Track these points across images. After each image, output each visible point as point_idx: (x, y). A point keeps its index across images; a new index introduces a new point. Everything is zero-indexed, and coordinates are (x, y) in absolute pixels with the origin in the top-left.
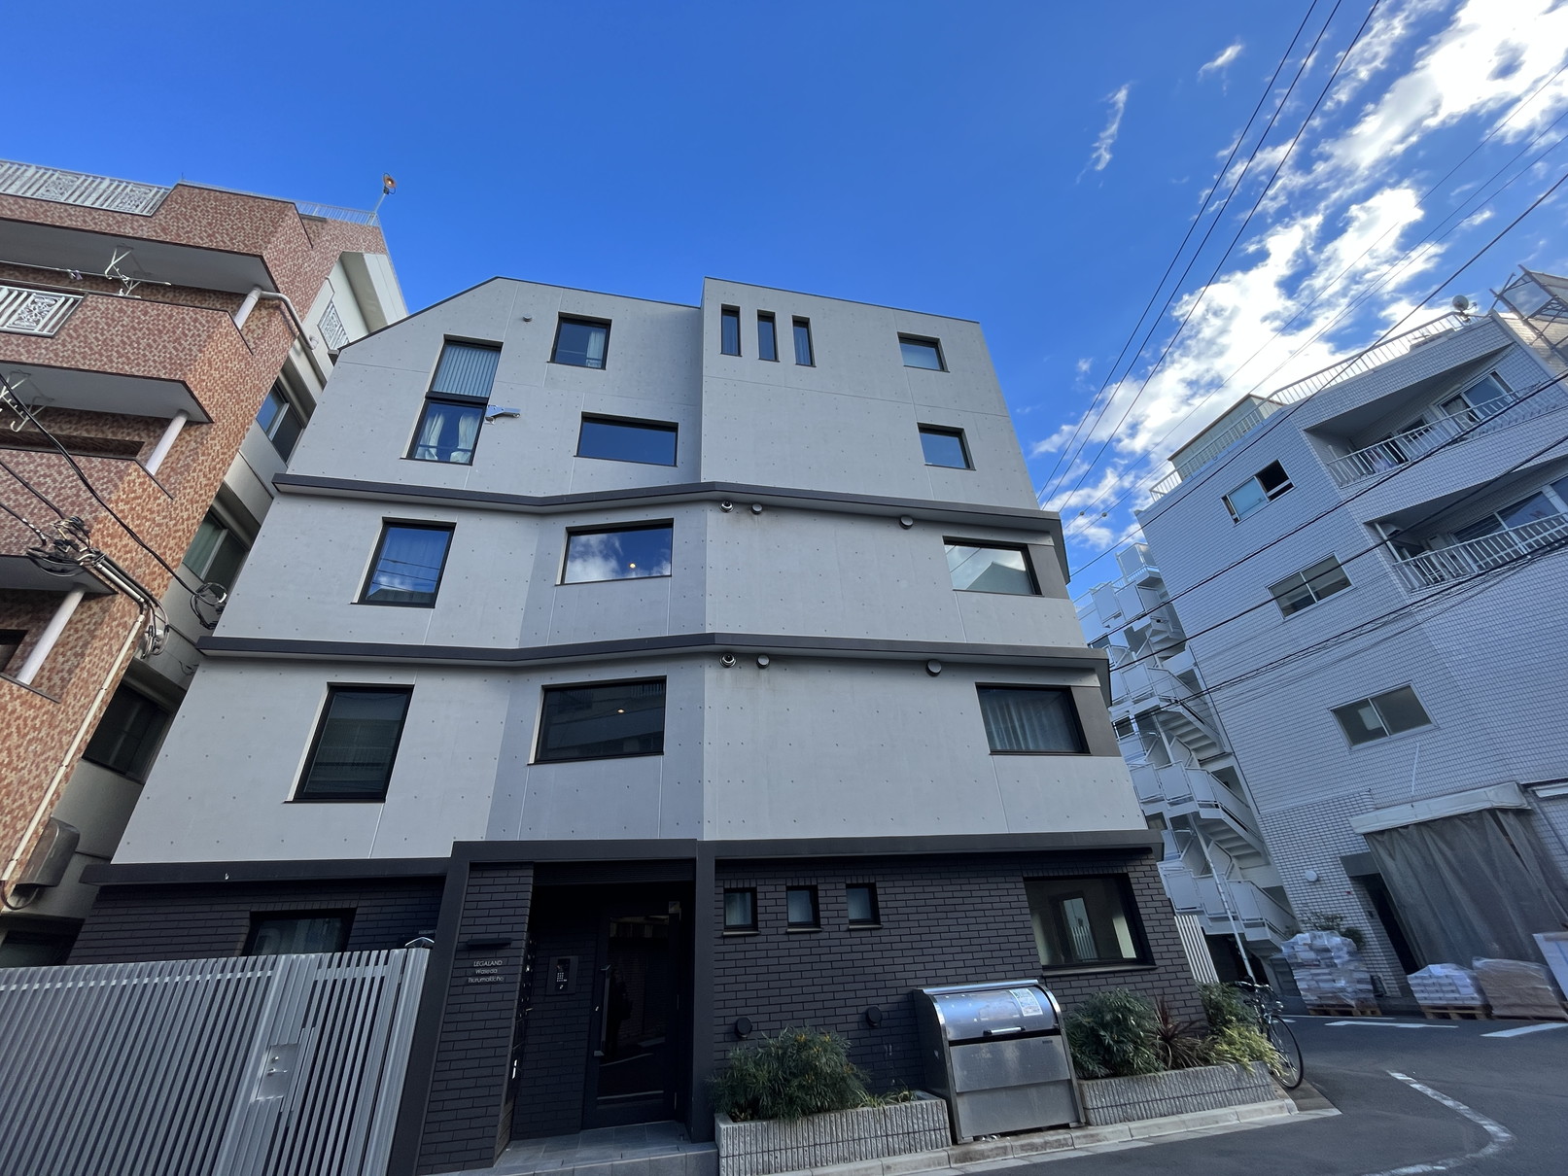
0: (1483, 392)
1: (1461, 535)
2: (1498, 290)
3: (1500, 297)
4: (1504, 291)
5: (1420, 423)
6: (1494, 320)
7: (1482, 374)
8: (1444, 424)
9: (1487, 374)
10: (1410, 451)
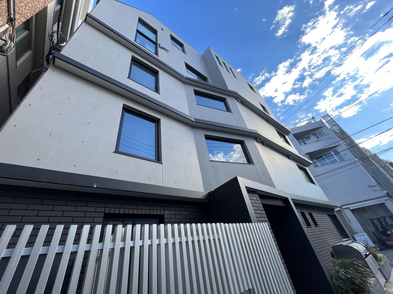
0: (320, 133)
1: (317, 159)
2: (322, 116)
3: (322, 117)
4: (323, 116)
5: (309, 137)
6: (321, 121)
7: (319, 130)
8: (313, 138)
9: (320, 130)
10: (306, 142)
